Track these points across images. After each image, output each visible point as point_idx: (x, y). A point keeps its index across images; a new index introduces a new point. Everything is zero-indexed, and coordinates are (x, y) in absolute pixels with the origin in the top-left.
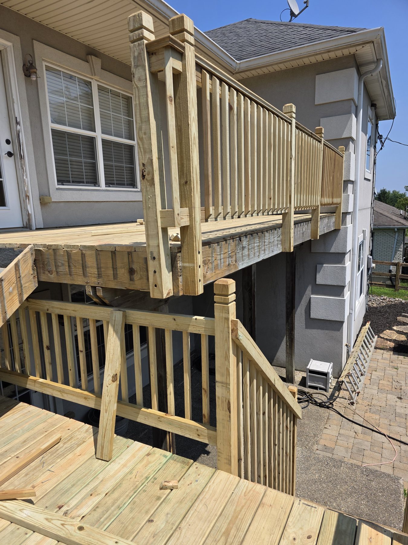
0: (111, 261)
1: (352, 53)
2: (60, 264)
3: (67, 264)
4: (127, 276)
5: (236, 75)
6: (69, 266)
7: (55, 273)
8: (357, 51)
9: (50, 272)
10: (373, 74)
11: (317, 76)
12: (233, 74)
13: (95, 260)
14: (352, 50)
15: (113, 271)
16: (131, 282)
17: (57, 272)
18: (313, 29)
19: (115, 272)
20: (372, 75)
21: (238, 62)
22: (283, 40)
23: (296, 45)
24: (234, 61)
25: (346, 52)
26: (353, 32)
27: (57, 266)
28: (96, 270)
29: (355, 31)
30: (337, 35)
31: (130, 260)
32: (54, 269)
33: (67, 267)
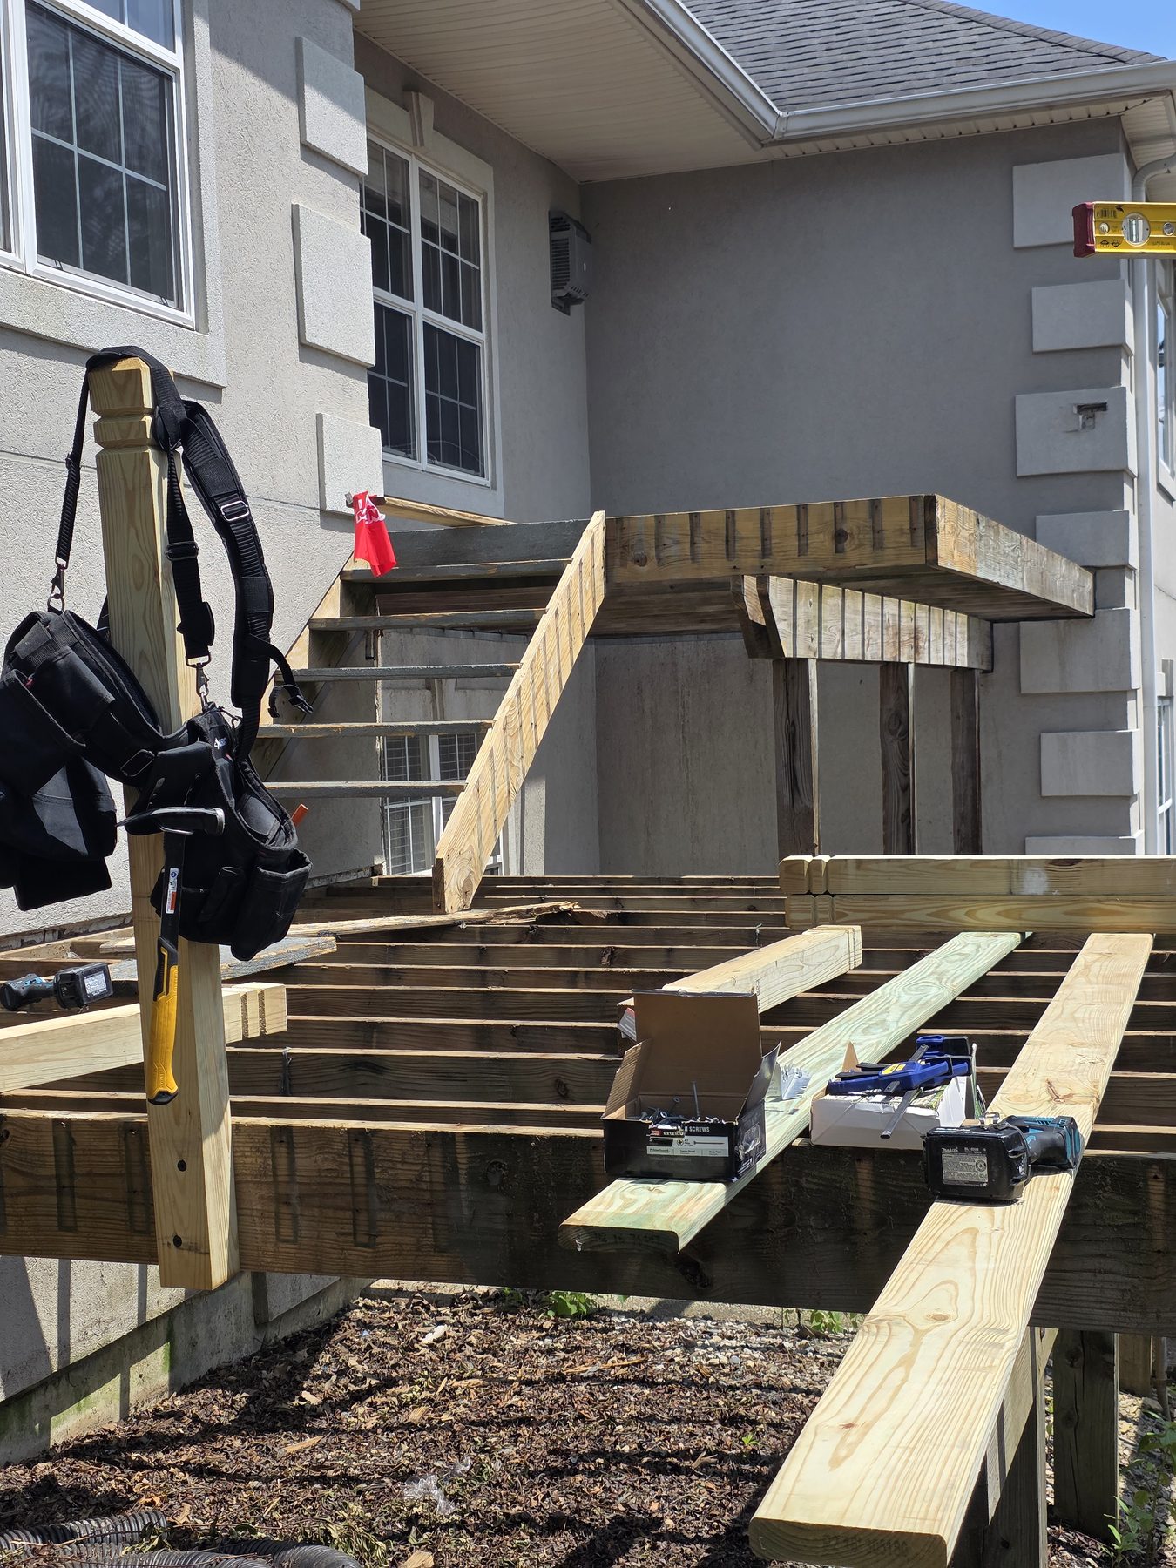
0: (796, 523)
1: (1114, 112)
2: (667, 542)
3: (688, 539)
4: (829, 545)
5: (769, 148)
6: (693, 543)
7: (655, 560)
8: (1127, 109)
9: (641, 561)
10: (1172, 169)
11: (1015, 168)
12: (763, 145)
13: (759, 525)
14: (1115, 108)
15: (799, 540)
16: (838, 555)
17: (659, 560)
18: (989, 29)
19: (802, 542)
20: (1169, 172)
21: (781, 114)
22: (904, 56)
23: (955, 78)
24: (774, 111)
25: (1098, 110)
26: (1114, 59)
27: (659, 546)
28: (760, 543)
29: (1119, 57)
30: (1071, 63)
31: (839, 517)
32: (653, 553)
33: (688, 546)
